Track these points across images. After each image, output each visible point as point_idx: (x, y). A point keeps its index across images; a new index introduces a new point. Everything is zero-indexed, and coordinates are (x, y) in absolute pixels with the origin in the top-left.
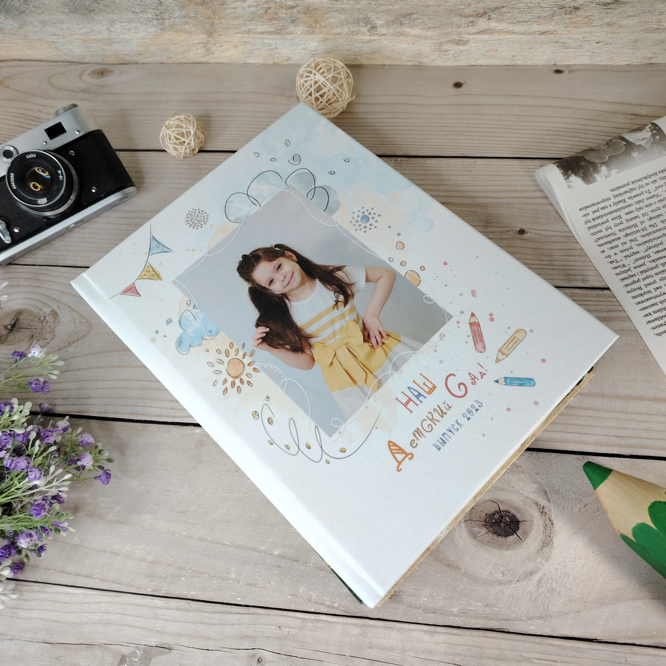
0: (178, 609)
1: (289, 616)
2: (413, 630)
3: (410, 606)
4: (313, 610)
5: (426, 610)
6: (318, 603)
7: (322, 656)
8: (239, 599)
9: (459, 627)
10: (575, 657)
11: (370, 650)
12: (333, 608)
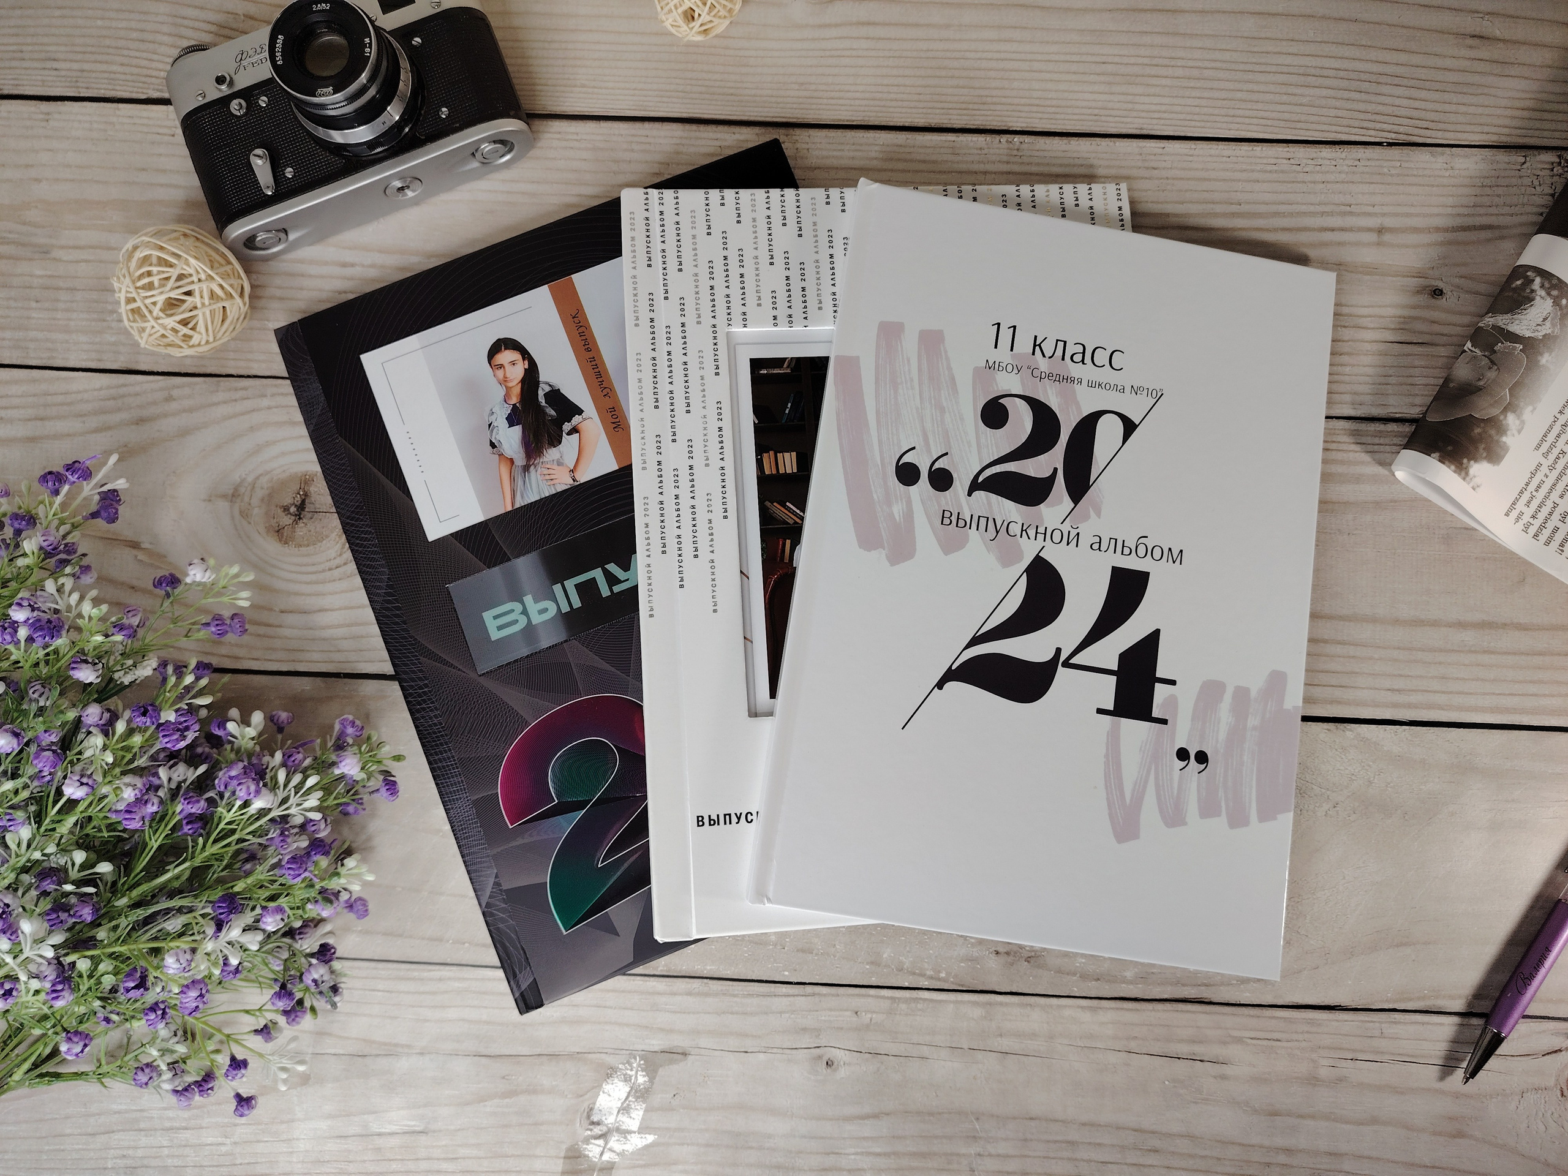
0: (689, 994)
1: (869, 996)
2: (1065, 1006)
3: (1059, 971)
4: (906, 985)
5: (1084, 977)
6: (914, 974)
7: (925, 1051)
8: (786, 973)
9: (1136, 1000)
10: (1308, 1032)
11: (999, 1039)
12: (939, 979)
